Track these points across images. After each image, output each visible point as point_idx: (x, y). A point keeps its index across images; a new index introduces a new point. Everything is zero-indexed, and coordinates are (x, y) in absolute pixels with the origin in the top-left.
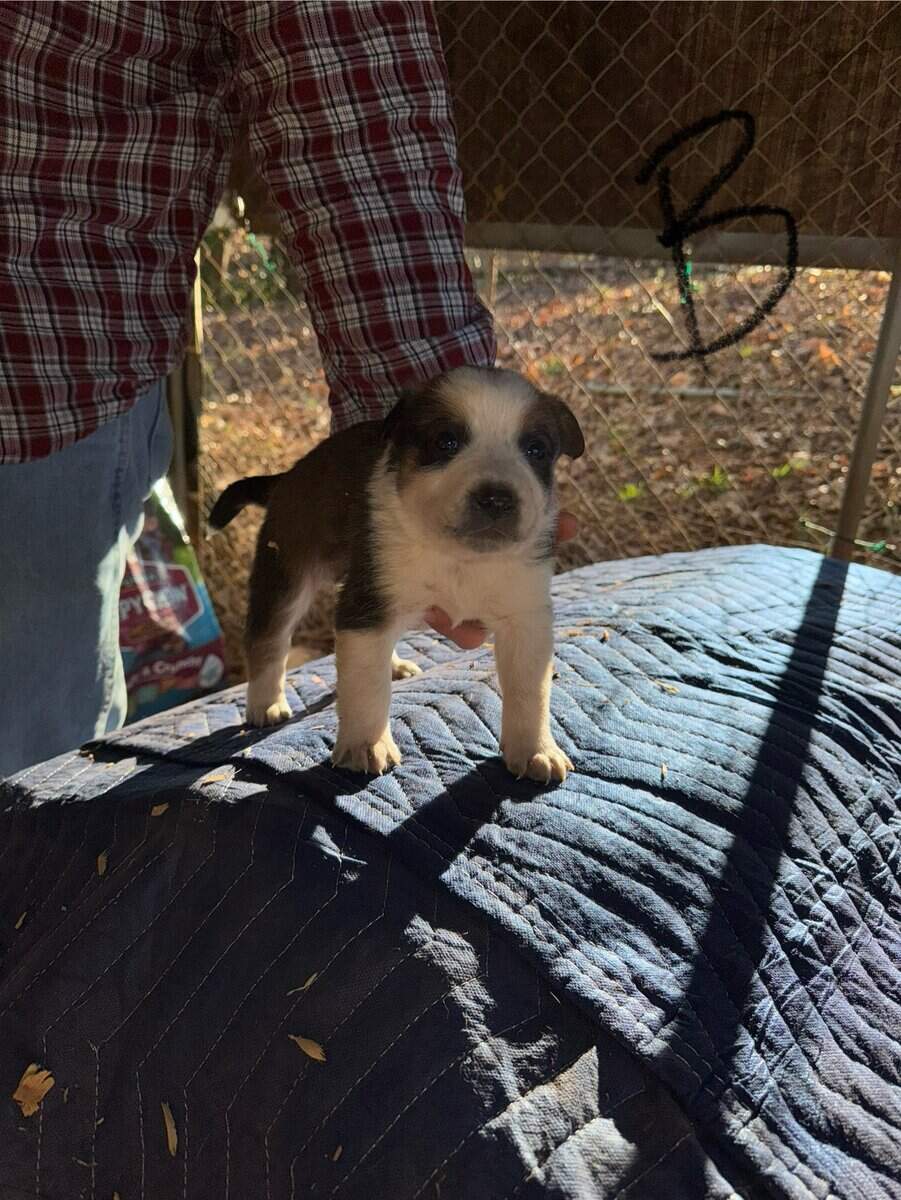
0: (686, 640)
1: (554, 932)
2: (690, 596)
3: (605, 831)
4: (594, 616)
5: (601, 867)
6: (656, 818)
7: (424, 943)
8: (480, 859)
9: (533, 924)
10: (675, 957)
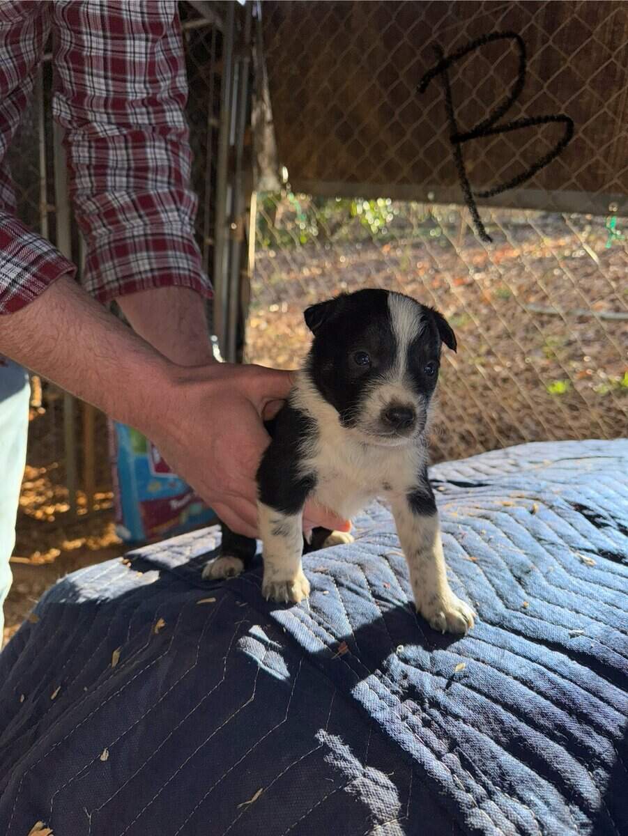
0: (605, 518)
1: (472, 782)
2: (607, 479)
3: (524, 689)
4: (524, 489)
5: (518, 723)
6: (571, 680)
7: (354, 777)
8: (411, 704)
9: (453, 772)
10: (584, 818)
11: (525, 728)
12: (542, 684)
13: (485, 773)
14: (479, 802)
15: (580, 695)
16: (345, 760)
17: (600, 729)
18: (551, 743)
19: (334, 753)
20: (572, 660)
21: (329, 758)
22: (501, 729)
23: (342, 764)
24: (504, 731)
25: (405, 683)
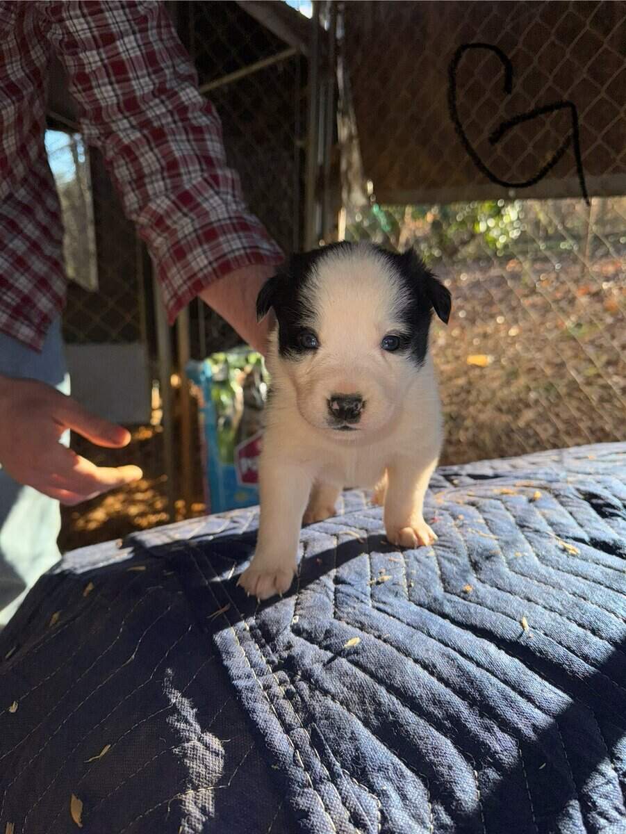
1: (315, 760)
5: (400, 707)
6: (487, 670)
7: (188, 740)
8: (282, 674)
9: (297, 747)
10: (446, 819)
11: (407, 715)
12: (447, 671)
13: (336, 753)
14: (317, 782)
15: (493, 688)
16: (187, 722)
17: (506, 726)
18: (436, 733)
19: (179, 714)
20: (500, 648)
21: (172, 719)
22: (375, 710)
23: (182, 725)
24: (378, 713)
25: (285, 654)
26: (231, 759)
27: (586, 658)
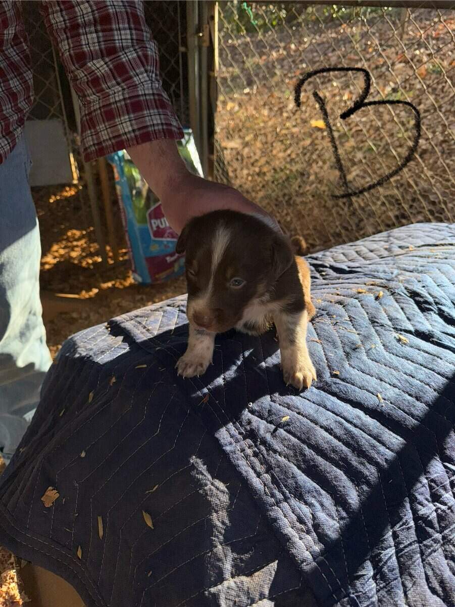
1: (276, 492)
3: (326, 434)
5: (316, 456)
6: (360, 429)
7: (206, 485)
8: (249, 441)
9: (265, 485)
10: (344, 514)
11: (320, 460)
12: (339, 431)
13: (286, 486)
14: (278, 503)
15: (364, 439)
16: (203, 474)
17: (371, 461)
18: (335, 468)
19: (197, 470)
20: (366, 414)
21: (194, 473)
22: (303, 459)
23: (200, 477)
24: (305, 461)
25: (248, 428)
26: (232, 495)
27: (413, 416)
